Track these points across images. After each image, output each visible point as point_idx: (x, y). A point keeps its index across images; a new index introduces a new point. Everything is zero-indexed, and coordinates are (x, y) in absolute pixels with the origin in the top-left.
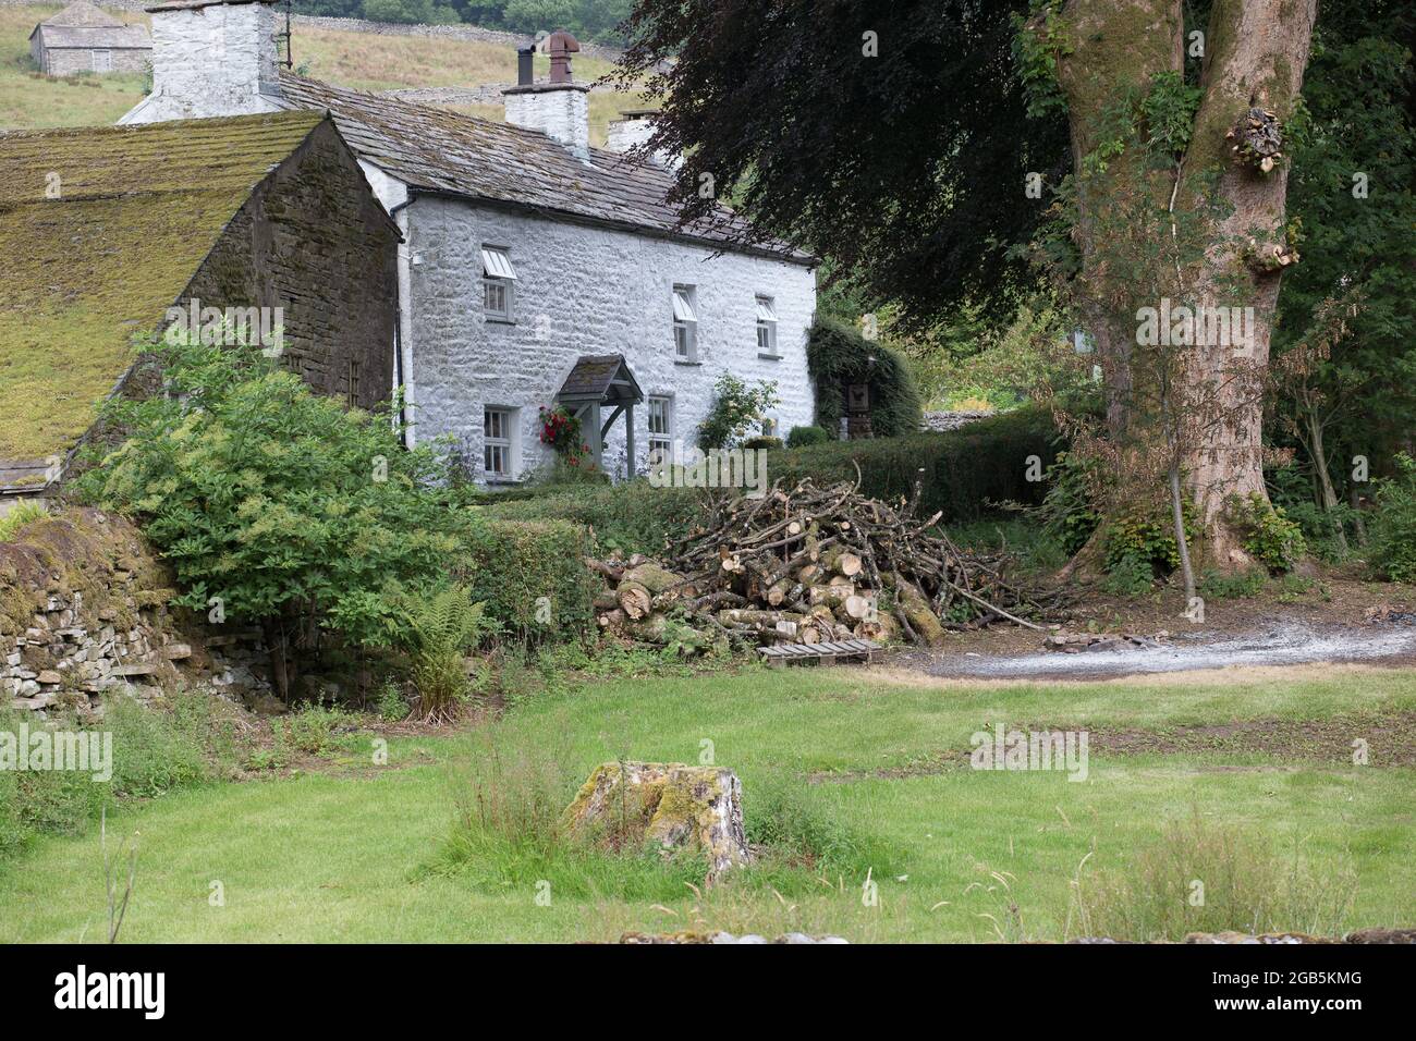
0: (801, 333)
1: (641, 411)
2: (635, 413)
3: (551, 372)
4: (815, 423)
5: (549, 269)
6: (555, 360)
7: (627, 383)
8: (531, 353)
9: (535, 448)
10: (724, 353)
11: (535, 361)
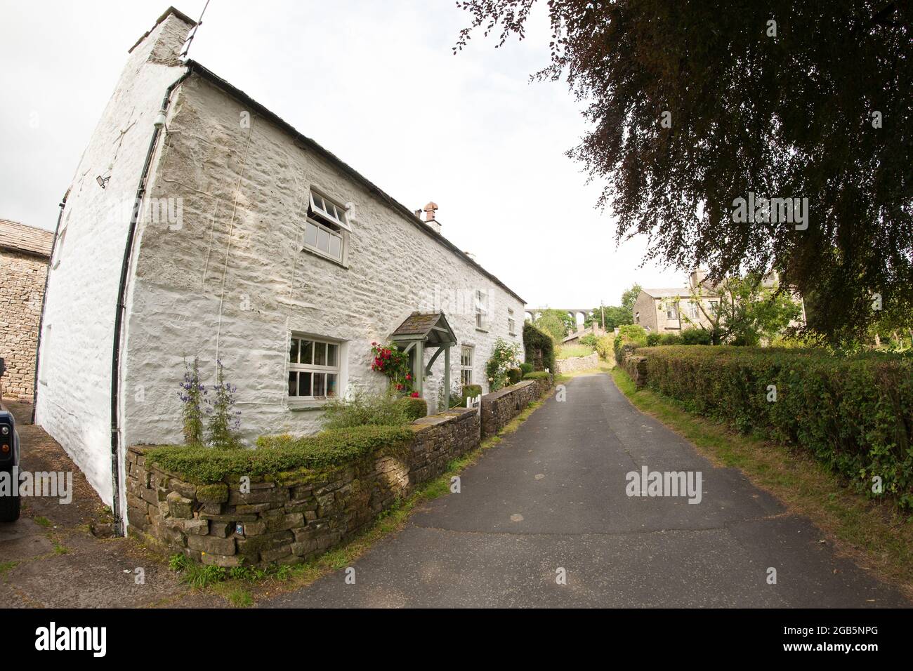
0: (521, 327)
1: (456, 352)
2: (451, 353)
3: (387, 318)
4: (525, 362)
5: (390, 242)
6: (391, 309)
7: (446, 331)
8: (365, 298)
9: (364, 376)
10: (497, 329)
11: (370, 305)
